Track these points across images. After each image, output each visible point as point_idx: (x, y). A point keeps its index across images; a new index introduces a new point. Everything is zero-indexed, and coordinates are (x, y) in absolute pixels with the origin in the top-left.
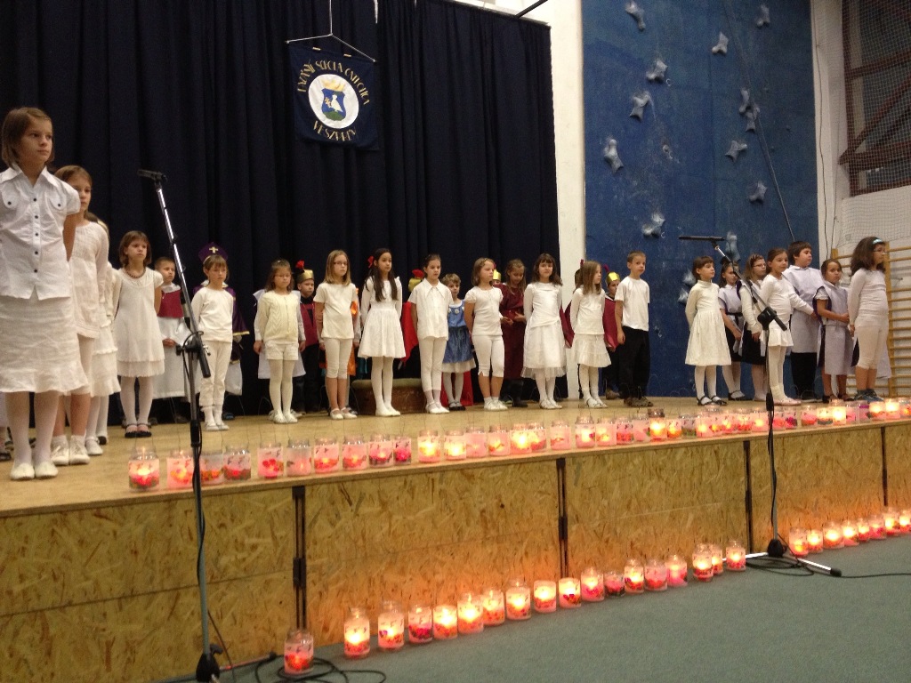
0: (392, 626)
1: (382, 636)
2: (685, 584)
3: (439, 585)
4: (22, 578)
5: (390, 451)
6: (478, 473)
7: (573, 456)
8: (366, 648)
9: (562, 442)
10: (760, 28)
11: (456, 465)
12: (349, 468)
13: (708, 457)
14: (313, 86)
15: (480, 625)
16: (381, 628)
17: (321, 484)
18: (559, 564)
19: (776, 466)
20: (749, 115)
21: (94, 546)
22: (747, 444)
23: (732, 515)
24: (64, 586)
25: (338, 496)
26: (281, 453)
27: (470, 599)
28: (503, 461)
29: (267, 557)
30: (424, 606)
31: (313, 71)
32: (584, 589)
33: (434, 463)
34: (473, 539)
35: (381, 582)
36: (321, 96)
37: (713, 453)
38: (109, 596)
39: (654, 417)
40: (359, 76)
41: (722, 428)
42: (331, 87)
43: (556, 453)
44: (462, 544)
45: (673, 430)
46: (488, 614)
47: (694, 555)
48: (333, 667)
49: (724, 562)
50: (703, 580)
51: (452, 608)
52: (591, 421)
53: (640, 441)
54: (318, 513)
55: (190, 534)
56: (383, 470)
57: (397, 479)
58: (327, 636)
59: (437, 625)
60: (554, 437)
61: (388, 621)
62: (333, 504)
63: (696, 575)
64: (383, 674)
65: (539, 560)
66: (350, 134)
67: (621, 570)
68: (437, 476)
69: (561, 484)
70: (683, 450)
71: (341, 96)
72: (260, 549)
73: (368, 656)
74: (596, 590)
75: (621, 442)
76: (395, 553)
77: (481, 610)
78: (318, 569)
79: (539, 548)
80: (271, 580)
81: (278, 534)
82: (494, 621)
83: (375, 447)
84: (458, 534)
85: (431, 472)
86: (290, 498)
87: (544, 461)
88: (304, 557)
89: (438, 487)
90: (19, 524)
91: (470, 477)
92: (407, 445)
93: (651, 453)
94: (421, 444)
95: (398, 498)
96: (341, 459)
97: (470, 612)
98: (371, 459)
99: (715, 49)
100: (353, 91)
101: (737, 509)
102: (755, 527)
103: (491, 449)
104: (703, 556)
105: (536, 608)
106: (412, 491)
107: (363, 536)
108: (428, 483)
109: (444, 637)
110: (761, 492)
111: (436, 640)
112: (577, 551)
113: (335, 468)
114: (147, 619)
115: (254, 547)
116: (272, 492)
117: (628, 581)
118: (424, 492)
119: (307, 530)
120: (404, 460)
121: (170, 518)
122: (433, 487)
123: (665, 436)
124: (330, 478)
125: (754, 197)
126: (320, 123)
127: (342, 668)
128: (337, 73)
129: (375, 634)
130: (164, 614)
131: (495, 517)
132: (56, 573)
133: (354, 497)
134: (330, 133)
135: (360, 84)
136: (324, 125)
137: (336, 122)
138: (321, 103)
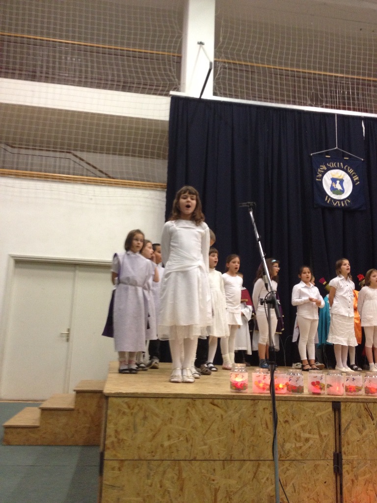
4: (169, 437)
14: (325, 177)
17: (351, 402)
21: (209, 423)
24: (192, 446)
25: (364, 412)
26: (324, 378)
29: (316, 448)
31: (325, 168)
36: (330, 182)
38: (217, 459)
40: (353, 169)
42: (336, 177)
54: (350, 423)
55: (267, 424)
62: (360, 418)
66: (347, 202)
71: (342, 181)
72: (311, 442)
78: (350, 462)
80: (318, 465)
81: (323, 433)
86: (331, 409)
88: (340, 452)
90: (169, 403)
100: (349, 178)
114: (239, 477)
115: (307, 440)
116: (319, 403)
119: (342, 433)
121: (254, 411)
124: (358, 399)
126: (329, 197)
128: (340, 168)
130: (250, 476)
132: (188, 438)
133: (375, 414)
134: (335, 202)
135: (353, 173)
136: (331, 198)
137: (338, 196)
138: (330, 186)
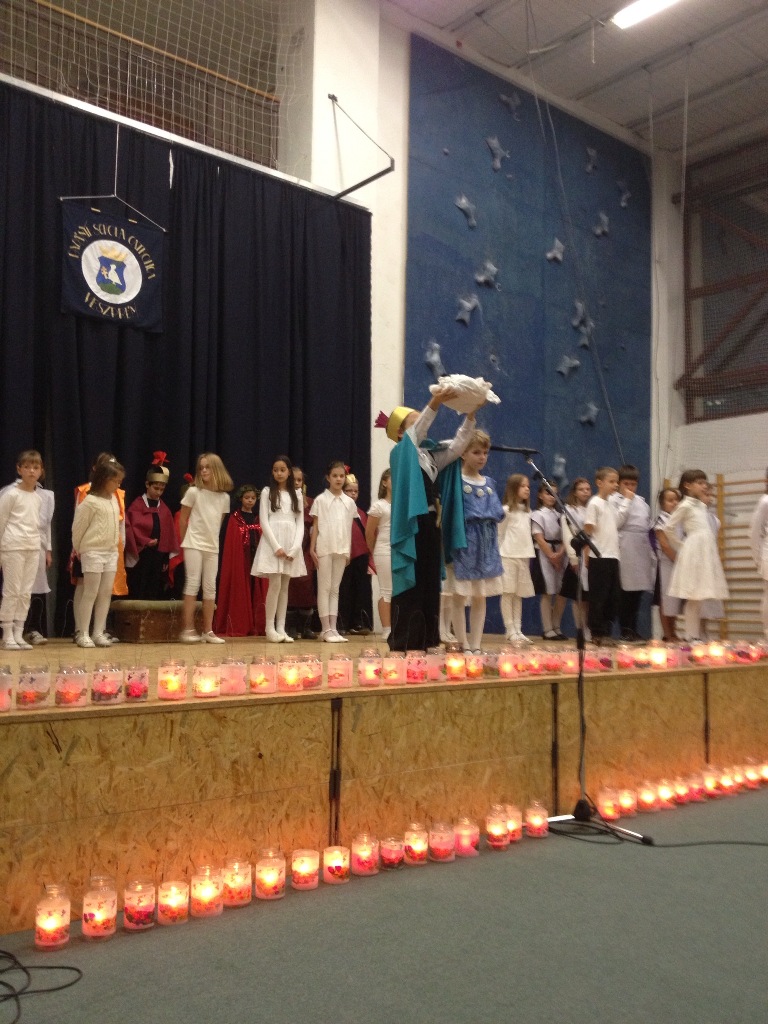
0: (100, 907)
1: (86, 921)
2: (476, 853)
3: (172, 855)
5: (119, 684)
6: (231, 714)
7: (352, 696)
8: (63, 937)
9: (341, 678)
10: (598, 237)
11: (204, 704)
12: (62, 705)
13: (511, 702)
14: (87, 252)
15: (217, 906)
16: (86, 910)
17: (20, 723)
18: (328, 829)
19: (586, 712)
20: (583, 329)
22: (555, 686)
23: (536, 770)
25: (43, 739)
27: (208, 873)
28: (265, 699)
30: (145, 883)
31: (89, 235)
32: (354, 859)
33: (177, 700)
34: (220, 798)
35: (94, 851)
36: (96, 265)
37: (517, 696)
39: (453, 652)
40: (145, 246)
41: (529, 667)
42: (110, 255)
43: (332, 691)
44: (204, 804)
45: (473, 668)
46: (230, 892)
47: (489, 818)
48: (16, 962)
49: (523, 827)
50: (497, 848)
51: (183, 884)
52: (378, 654)
53: (435, 680)
54: (13, 762)
56: (108, 708)
57: (125, 719)
58: (16, 920)
59: (162, 906)
60: (331, 672)
61: (95, 902)
62: (35, 749)
63: (490, 843)
64: (78, 971)
65: (303, 822)
66: (129, 311)
67: (400, 837)
68: (178, 717)
69: (336, 730)
70: (483, 691)
71: (121, 267)
73: (65, 946)
74: (369, 862)
75: (412, 680)
76: (116, 814)
77: (221, 888)
78: (9, 832)
79: (303, 808)
82: (237, 901)
83: (99, 678)
84: (201, 790)
85: (171, 712)
87: (315, 701)
89: (178, 730)
91: (222, 719)
92: (143, 677)
93: (446, 695)
94: (161, 677)
95: (123, 744)
96: (53, 694)
97: (206, 891)
98: (93, 694)
99: (549, 255)
100: (136, 262)
101: (540, 763)
102: (562, 784)
103: (253, 685)
104: (498, 820)
105: (292, 885)
106: (143, 736)
107: (74, 791)
108: (165, 727)
109: (170, 921)
110: (569, 743)
111: (158, 925)
112: (351, 812)
113: (43, 703)
117: (409, 849)
118: (159, 737)
120: (138, 696)
122: (172, 731)
123: (464, 676)
124: (33, 716)
125: (584, 418)
126: (93, 295)
127: (25, 962)
128: (119, 240)
129: (78, 917)
131: (249, 769)
133: (64, 741)
134: (105, 309)
135: (145, 255)
136: (97, 298)
137: (112, 296)
138: (97, 272)
